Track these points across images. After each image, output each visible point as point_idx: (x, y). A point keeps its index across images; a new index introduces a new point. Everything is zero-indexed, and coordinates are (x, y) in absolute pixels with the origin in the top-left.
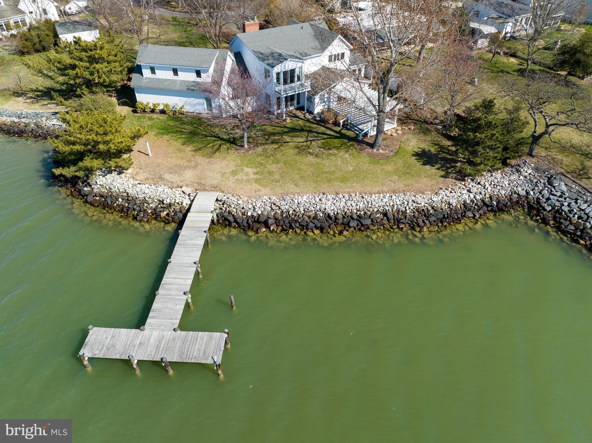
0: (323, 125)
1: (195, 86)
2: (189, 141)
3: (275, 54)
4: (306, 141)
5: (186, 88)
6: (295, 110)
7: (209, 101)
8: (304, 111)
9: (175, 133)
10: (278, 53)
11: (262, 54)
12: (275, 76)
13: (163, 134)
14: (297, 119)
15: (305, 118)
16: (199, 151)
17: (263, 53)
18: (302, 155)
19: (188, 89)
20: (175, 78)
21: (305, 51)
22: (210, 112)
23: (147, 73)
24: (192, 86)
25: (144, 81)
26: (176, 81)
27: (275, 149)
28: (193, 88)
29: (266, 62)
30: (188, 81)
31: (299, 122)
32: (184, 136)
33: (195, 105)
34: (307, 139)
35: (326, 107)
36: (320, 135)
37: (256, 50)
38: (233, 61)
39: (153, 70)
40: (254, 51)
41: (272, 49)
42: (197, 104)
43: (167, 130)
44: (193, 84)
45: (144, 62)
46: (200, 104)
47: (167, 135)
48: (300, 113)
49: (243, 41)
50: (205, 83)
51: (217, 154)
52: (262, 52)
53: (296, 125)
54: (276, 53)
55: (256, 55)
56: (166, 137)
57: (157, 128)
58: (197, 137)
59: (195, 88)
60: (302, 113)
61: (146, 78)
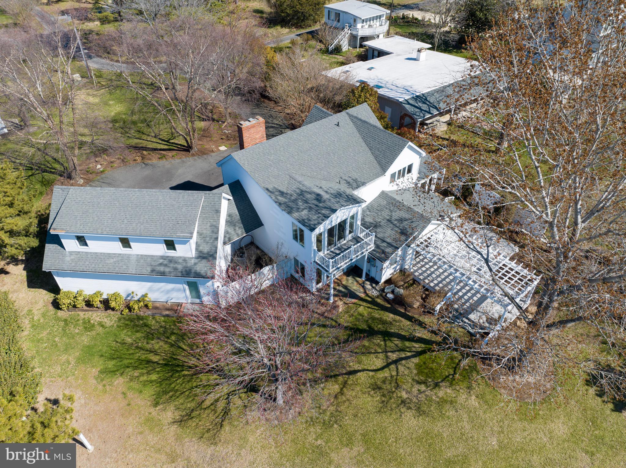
0: (403, 311)
1: (166, 265)
2: (165, 393)
3: (309, 196)
4: (388, 365)
5: (149, 269)
6: (345, 277)
7: (194, 287)
8: (361, 277)
9: (136, 368)
10: (314, 193)
11: (282, 193)
12: (314, 240)
13: (113, 372)
14: (354, 300)
15: (367, 295)
16: (190, 422)
17: (285, 191)
18: (391, 410)
19: (153, 271)
20: (127, 251)
21: (355, 175)
22: (198, 301)
23: (71, 245)
24: (161, 264)
25: (68, 259)
26: (129, 256)
27: (336, 397)
28: (162, 269)
29: (296, 215)
30: (152, 257)
31: (361, 309)
32: (154, 377)
33: (168, 292)
34: (387, 357)
35: (398, 267)
36: (407, 344)
37: (270, 187)
38: (229, 200)
39: (82, 240)
40: (267, 189)
41: (300, 182)
42: (173, 290)
43: (120, 358)
44: (161, 261)
45: (63, 229)
46: (179, 290)
47: (122, 374)
48: (355, 283)
49: (246, 167)
50: (185, 260)
51: (227, 428)
52: (282, 190)
53: (357, 319)
54: (310, 193)
55: (274, 198)
56: (120, 382)
57: (102, 356)
58: (179, 377)
59: (167, 270)
60: (357, 281)
61: (71, 253)
